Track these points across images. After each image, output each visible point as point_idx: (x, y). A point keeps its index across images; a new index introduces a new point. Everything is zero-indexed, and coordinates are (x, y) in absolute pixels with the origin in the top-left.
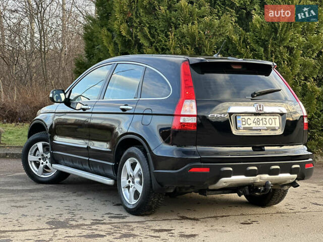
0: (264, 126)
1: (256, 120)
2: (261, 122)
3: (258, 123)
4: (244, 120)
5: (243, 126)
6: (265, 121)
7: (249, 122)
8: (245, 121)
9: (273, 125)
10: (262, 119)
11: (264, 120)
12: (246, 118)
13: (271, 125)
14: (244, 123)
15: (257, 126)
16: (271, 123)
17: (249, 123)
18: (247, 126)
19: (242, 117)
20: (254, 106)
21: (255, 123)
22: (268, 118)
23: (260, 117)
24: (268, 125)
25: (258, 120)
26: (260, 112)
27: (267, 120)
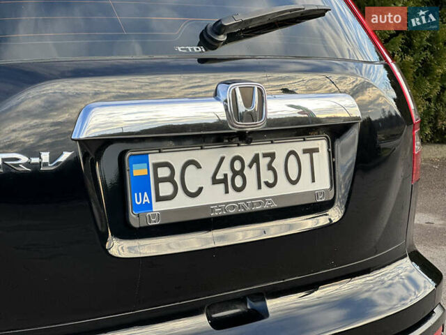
0: (266, 192)
1: (225, 169)
2: (250, 174)
3: (239, 182)
4: (164, 172)
5: (158, 207)
6: (270, 167)
7: (194, 179)
8: (170, 179)
9: (305, 186)
10: (256, 159)
11: (264, 162)
12: (176, 158)
13: (294, 183)
14: (166, 189)
15: (233, 196)
16: (293, 175)
17: (193, 190)
18: (182, 202)
19: (154, 158)
20: (216, 94)
21: (224, 181)
22: (280, 149)
23: (247, 152)
24: (283, 188)
25: (237, 166)
26: (248, 127)
27: (278, 164)
